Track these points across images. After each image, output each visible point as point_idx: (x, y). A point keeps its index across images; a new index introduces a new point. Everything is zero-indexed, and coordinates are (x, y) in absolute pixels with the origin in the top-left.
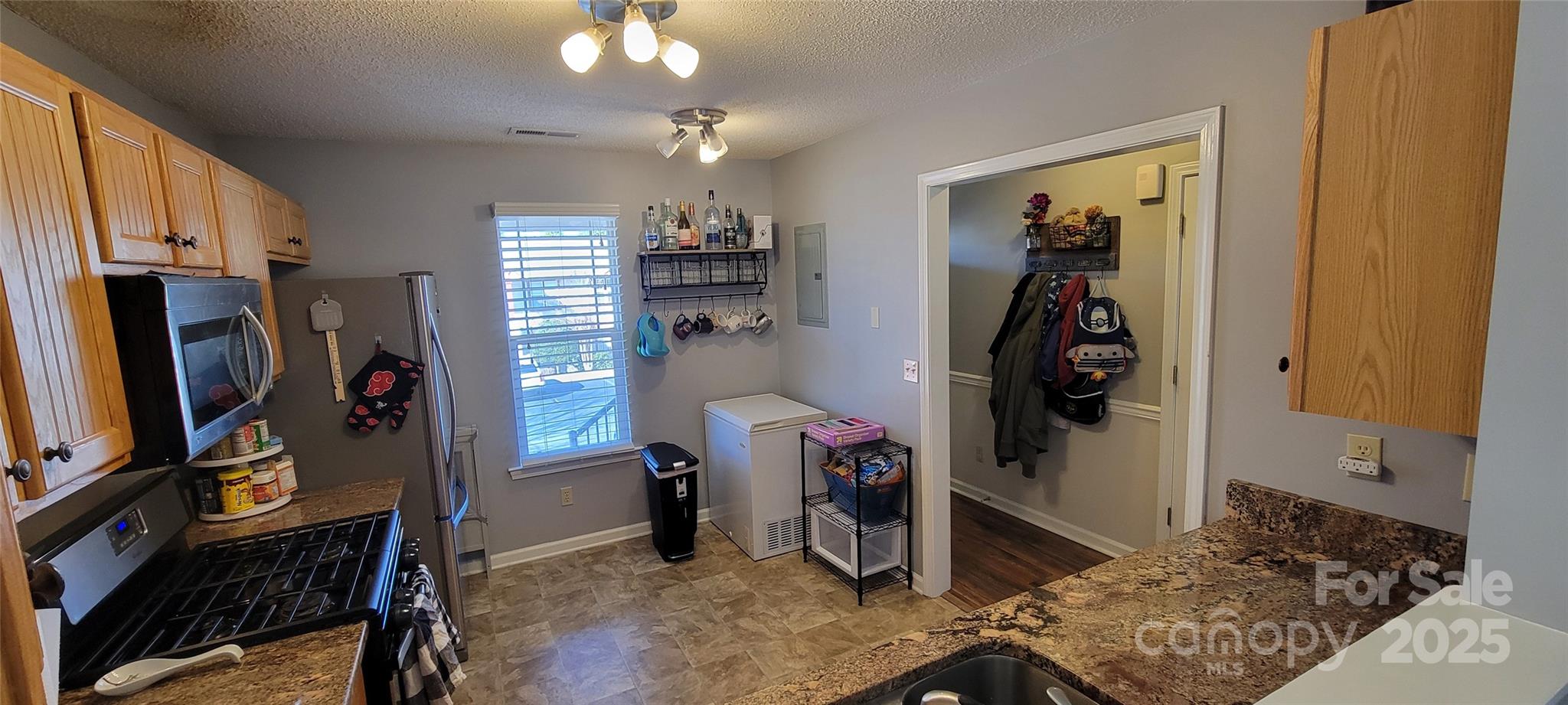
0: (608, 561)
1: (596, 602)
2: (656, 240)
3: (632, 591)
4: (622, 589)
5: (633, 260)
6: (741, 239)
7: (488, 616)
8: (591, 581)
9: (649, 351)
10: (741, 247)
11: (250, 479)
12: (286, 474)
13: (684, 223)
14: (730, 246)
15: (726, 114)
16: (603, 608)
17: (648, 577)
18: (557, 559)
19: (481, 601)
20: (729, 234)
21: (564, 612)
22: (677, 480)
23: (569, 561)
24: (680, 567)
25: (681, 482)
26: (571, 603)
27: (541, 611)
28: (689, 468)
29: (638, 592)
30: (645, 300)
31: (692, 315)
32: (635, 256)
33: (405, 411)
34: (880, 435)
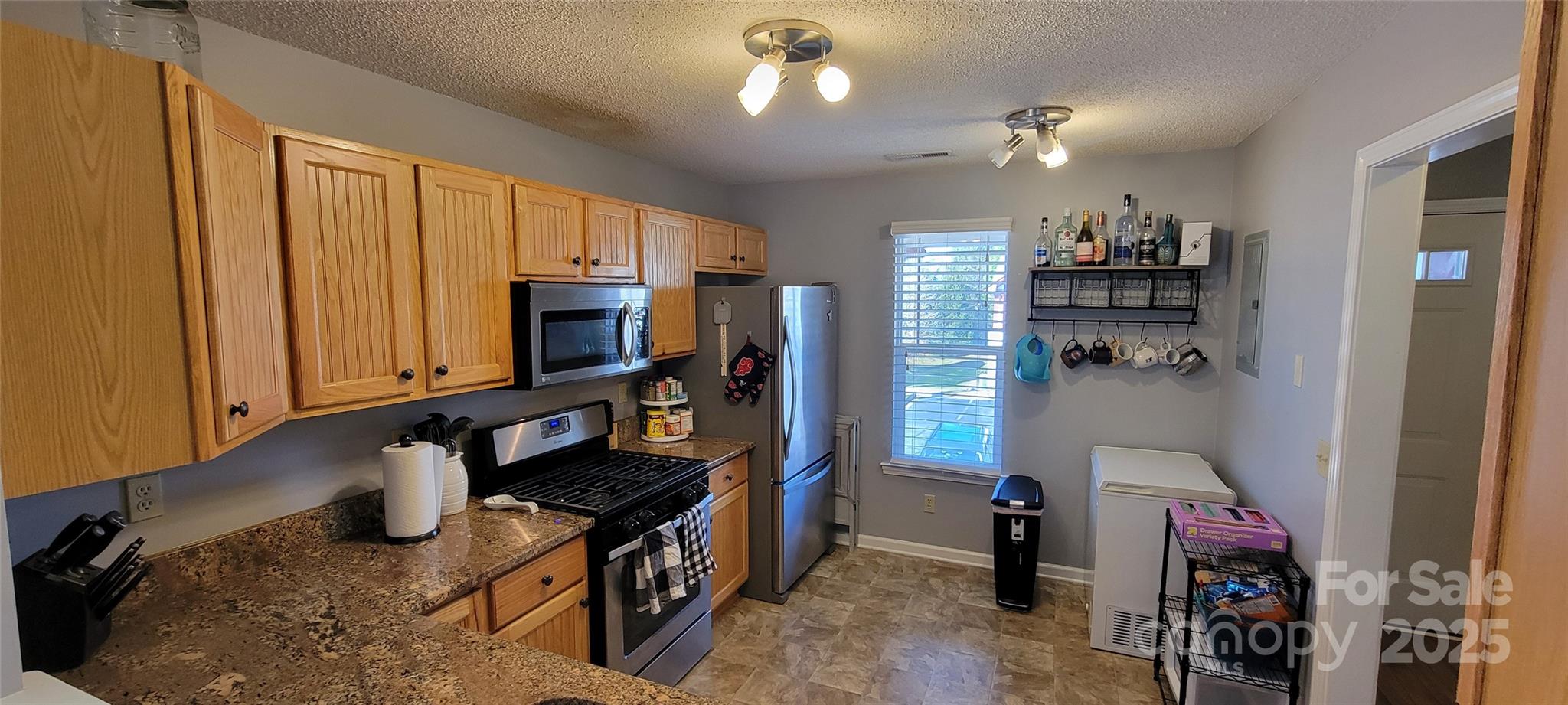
0: (948, 579)
1: (903, 609)
2: (1045, 254)
3: (942, 614)
4: (934, 609)
5: (1026, 276)
6: (1164, 253)
7: (824, 580)
8: (917, 589)
9: (1021, 375)
10: (1164, 264)
11: (663, 418)
12: (686, 419)
13: (1086, 235)
14: (1145, 261)
15: (1071, 111)
16: (903, 617)
17: (965, 609)
18: (911, 559)
19: (830, 567)
20: (1145, 247)
21: (873, 604)
22: (1013, 520)
23: (916, 564)
24: (1006, 616)
25: (1018, 523)
26: (885, 600)
27: (859, 595)
28: (1026, 511)
29: (944, 619)
30: (1029, 320)
31: (1087, 341)
32: (1028, 272)
33: (759, 392)
34: (1278, 546)
